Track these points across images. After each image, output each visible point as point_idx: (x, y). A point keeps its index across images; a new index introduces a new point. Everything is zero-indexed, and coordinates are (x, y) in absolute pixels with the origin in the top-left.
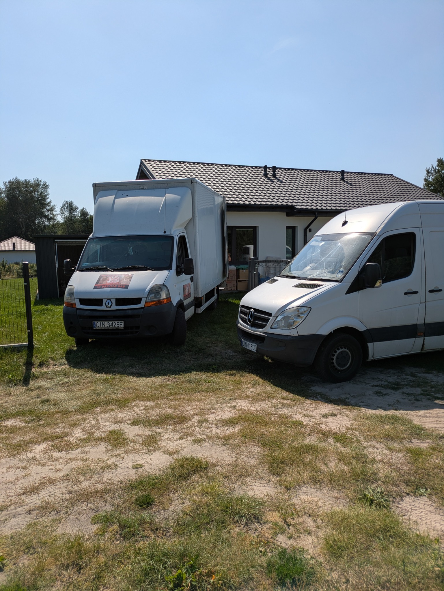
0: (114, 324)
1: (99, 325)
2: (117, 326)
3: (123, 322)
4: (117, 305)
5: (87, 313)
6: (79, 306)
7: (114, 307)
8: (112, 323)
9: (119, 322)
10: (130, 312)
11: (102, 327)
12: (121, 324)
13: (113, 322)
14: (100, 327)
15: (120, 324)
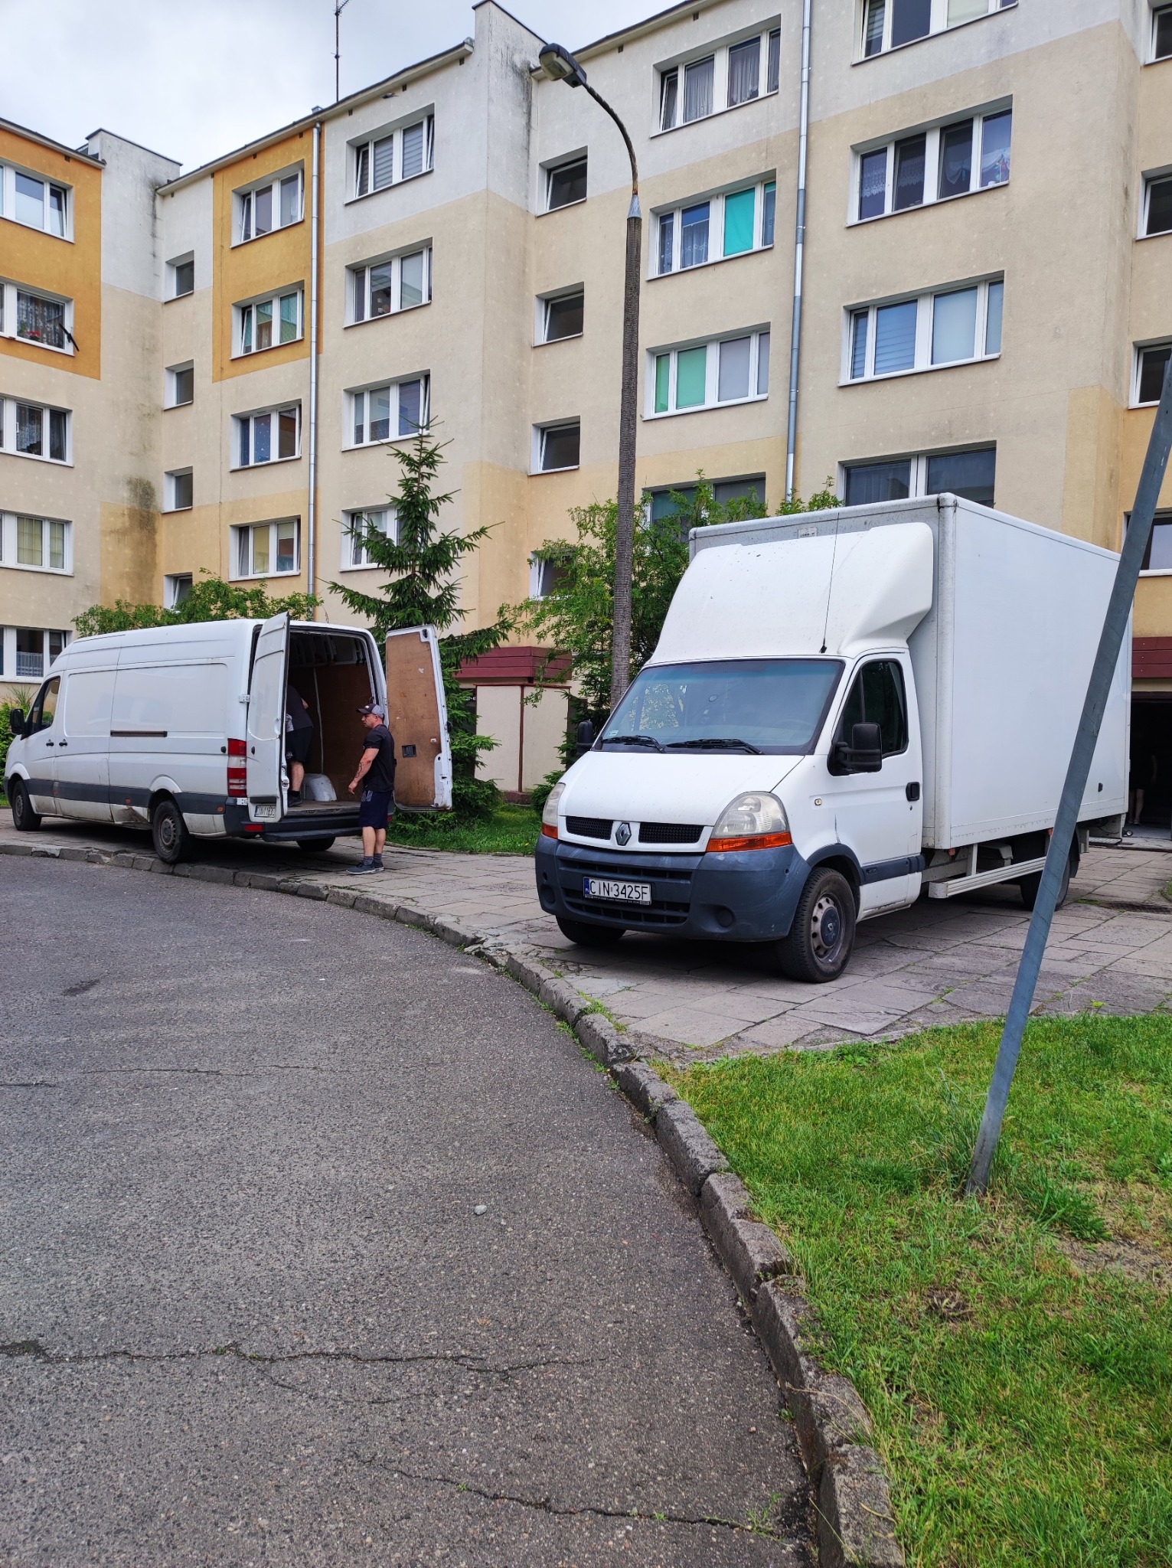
0: (628, 890)
1: (597, 888)
2: (634, 895)
3: (648, 886)
4: (642, 839)
5: (576, 853)
6: (564, 835)
7: (635, 844)
8: (625, 887)
9: (641, 886)
10: (667, 862)
11: (602, 895)
12: (645, 890)
13: (627, 885)
14: (597, 894)
15: (642, 893)
